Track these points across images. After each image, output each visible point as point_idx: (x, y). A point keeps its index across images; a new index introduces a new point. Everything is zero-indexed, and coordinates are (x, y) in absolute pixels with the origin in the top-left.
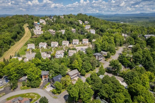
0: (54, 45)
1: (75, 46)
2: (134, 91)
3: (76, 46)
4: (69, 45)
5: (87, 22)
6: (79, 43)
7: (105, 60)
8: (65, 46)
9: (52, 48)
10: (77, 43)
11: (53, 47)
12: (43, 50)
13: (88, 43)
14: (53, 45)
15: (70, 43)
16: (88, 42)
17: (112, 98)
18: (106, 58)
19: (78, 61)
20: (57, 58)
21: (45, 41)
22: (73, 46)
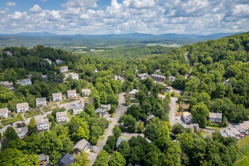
0: (22, 109)
1: (58, 103)
2: (162, 145)
3: (60, 103)
4: (47, 104)
5: (59, 60)
6: (63, 98)
7: (111, 117)
8: (41, 106)
9: (20, 115)
10: (61, 98)
11: (22, 112)
12: (5, 121)
13: (76, 96)
14: (20, 109)
15: (48, 100)
16: (76, 94)
17: (147, 159)
18: (110, 114)
19: (83, 128)
20: (41, 129)
21: (3, 104)
22: (56, 105)
